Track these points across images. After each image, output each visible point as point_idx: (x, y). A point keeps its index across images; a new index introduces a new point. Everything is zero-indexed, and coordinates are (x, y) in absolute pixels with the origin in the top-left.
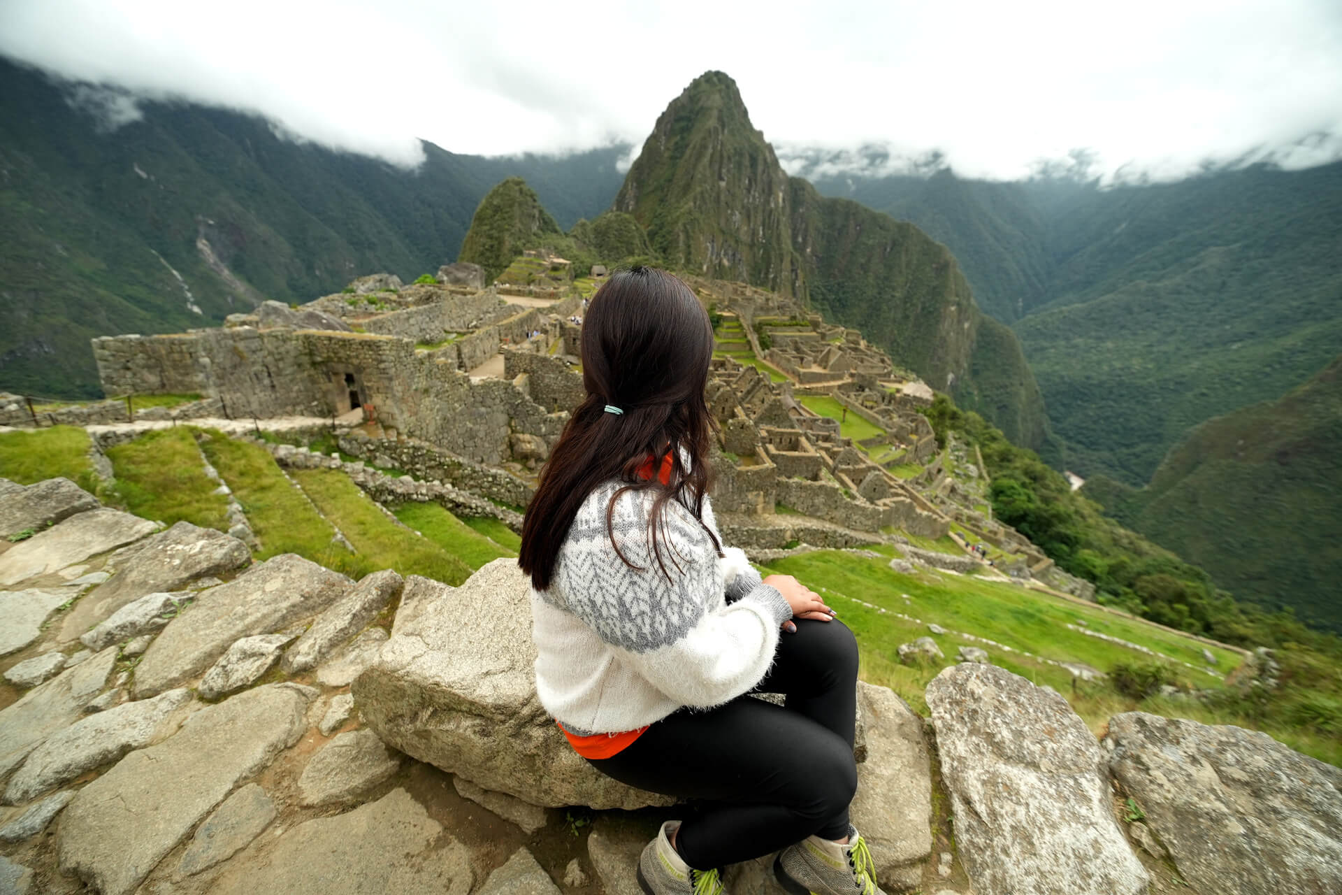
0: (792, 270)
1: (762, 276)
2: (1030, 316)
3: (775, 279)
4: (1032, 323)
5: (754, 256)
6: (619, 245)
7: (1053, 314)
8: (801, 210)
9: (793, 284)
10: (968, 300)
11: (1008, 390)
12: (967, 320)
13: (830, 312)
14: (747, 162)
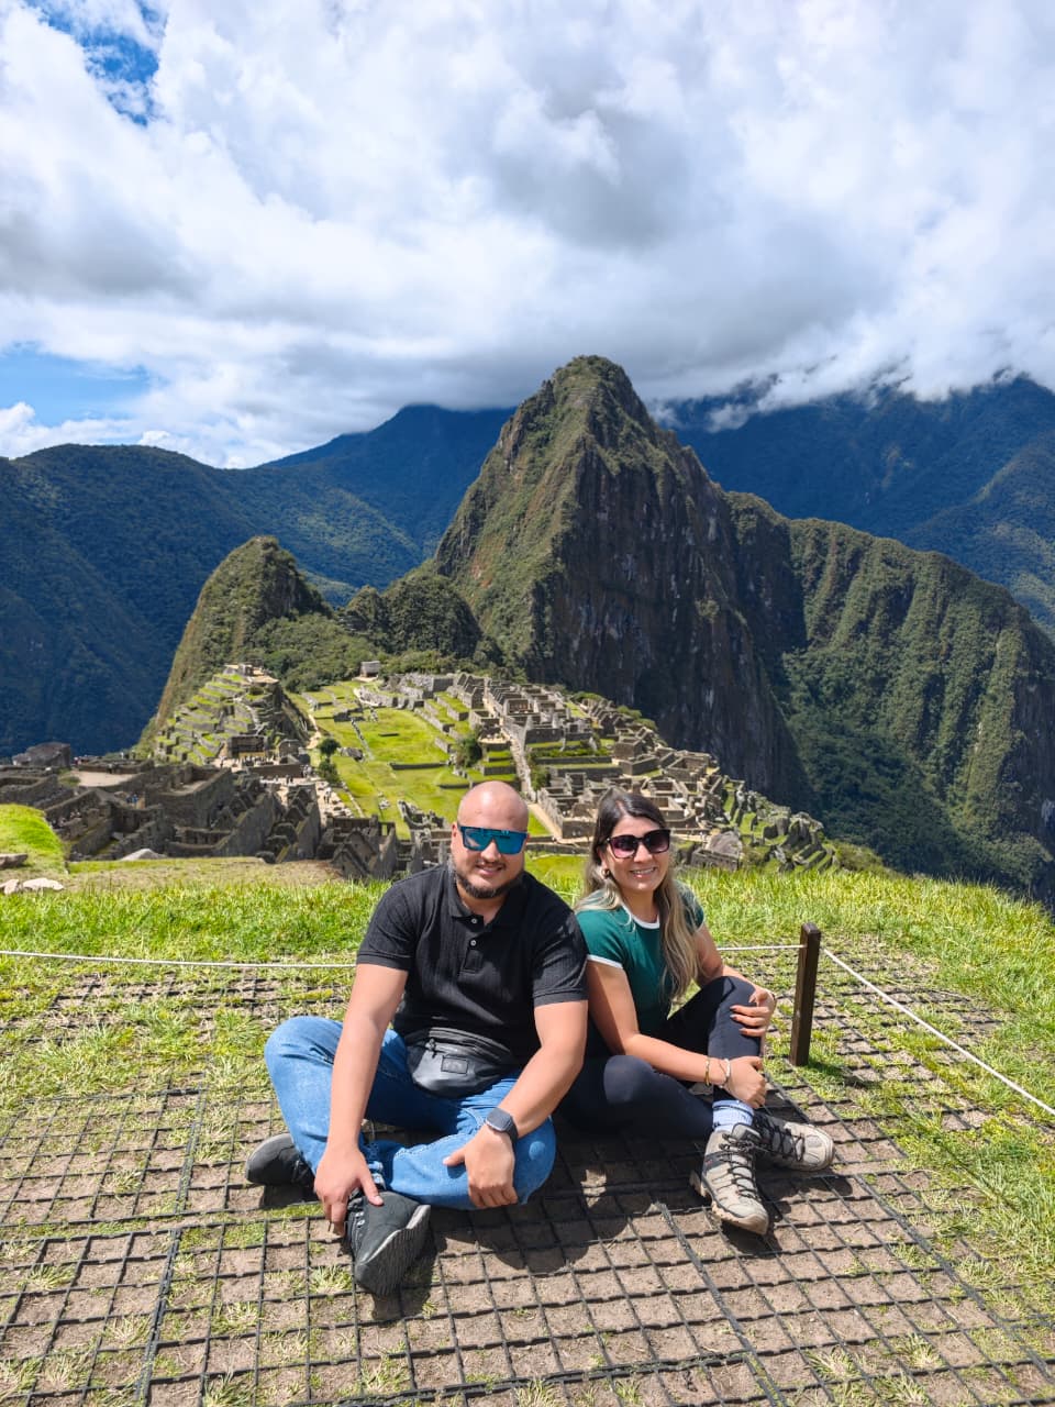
0: (732, 639)
1: (678, 650)
9: (735, 662)
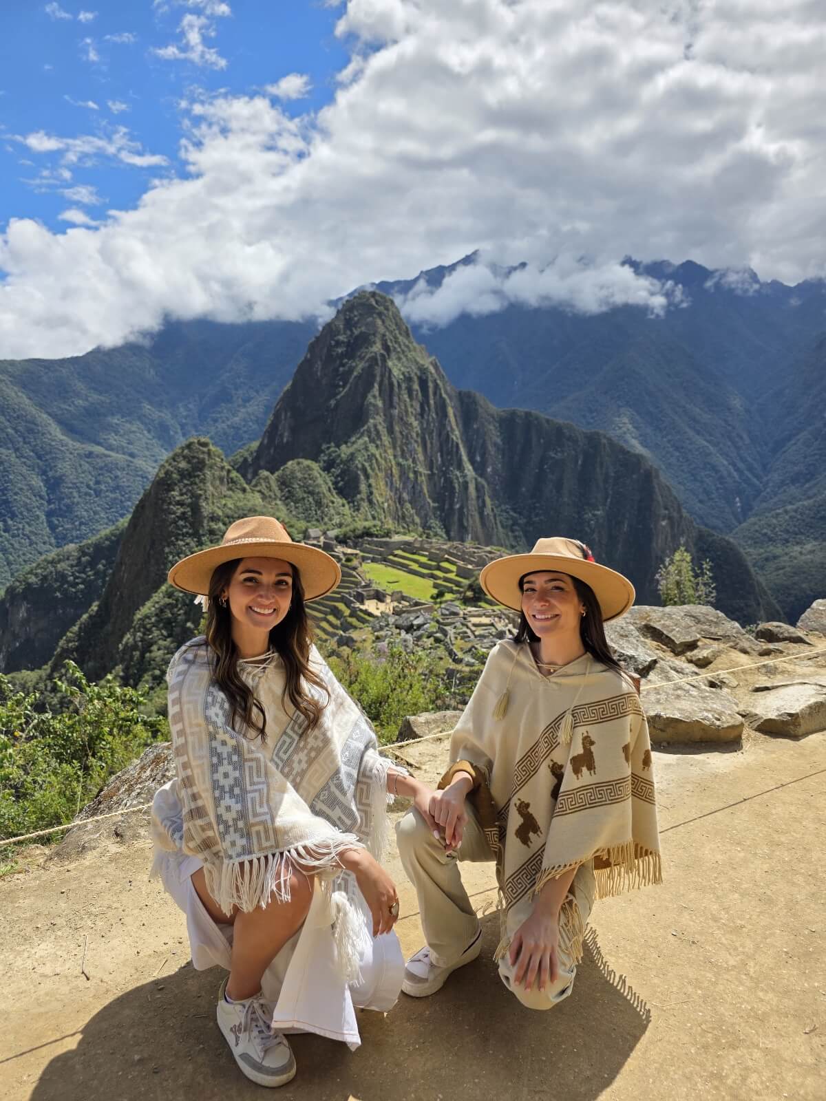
2: (753, 520)
3: (461, 508)
4: (757, 527)
5: (435, 485)
6: (305, 495)
7: (778, 514)
8: (475, 426)
10: (679, 511)
11: (745, 612)
12: (682, 534)
13: (524, 539)
14: (416, 386)
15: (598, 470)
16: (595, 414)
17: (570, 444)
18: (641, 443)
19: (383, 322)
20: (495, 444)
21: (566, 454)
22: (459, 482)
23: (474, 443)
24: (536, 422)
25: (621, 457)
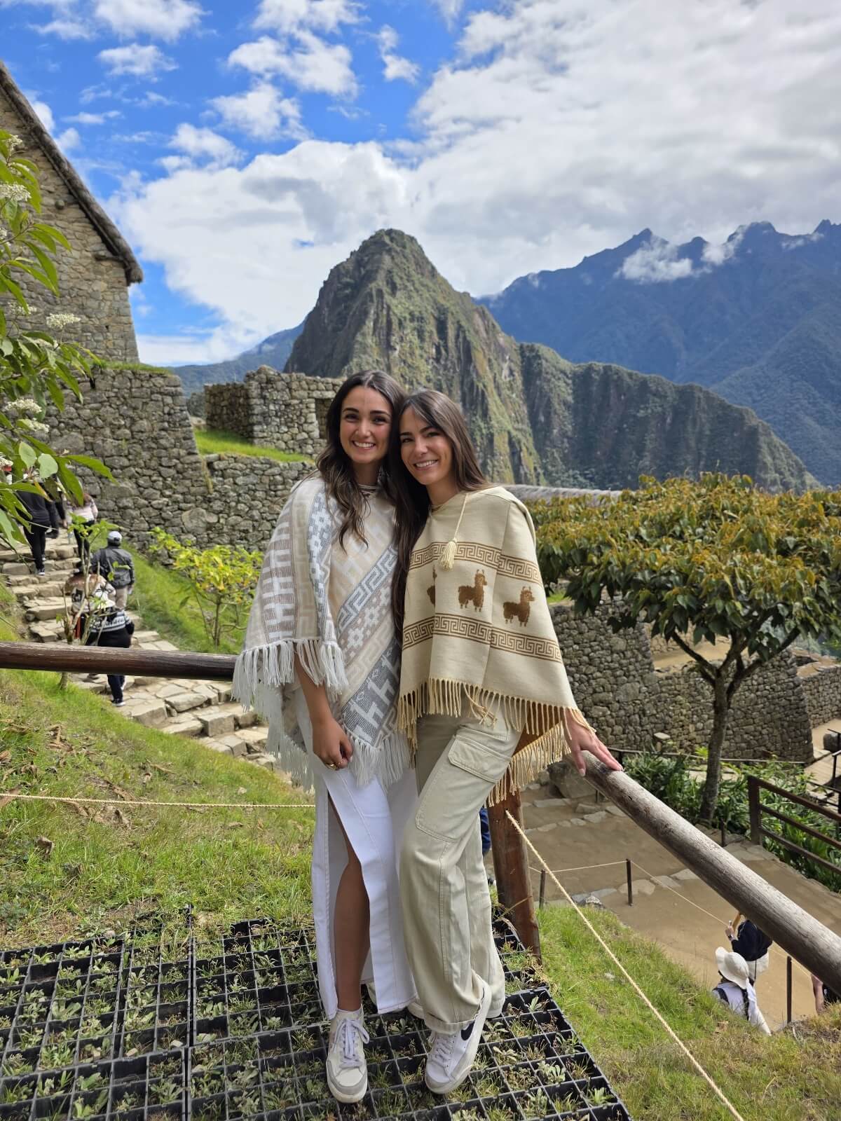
14: (430, 327)
15: (689, 428)
16: (763, 391)
17: (657, 400)
18: (817, 421)
19: (393, 258)
20: (565, 403)
21: (649, 411)
22: (482, 434)
23: (537, 401)
24: (615, 377)
25: (720, 412)
